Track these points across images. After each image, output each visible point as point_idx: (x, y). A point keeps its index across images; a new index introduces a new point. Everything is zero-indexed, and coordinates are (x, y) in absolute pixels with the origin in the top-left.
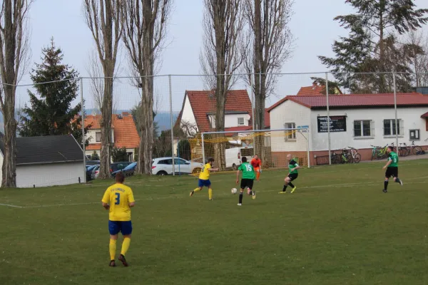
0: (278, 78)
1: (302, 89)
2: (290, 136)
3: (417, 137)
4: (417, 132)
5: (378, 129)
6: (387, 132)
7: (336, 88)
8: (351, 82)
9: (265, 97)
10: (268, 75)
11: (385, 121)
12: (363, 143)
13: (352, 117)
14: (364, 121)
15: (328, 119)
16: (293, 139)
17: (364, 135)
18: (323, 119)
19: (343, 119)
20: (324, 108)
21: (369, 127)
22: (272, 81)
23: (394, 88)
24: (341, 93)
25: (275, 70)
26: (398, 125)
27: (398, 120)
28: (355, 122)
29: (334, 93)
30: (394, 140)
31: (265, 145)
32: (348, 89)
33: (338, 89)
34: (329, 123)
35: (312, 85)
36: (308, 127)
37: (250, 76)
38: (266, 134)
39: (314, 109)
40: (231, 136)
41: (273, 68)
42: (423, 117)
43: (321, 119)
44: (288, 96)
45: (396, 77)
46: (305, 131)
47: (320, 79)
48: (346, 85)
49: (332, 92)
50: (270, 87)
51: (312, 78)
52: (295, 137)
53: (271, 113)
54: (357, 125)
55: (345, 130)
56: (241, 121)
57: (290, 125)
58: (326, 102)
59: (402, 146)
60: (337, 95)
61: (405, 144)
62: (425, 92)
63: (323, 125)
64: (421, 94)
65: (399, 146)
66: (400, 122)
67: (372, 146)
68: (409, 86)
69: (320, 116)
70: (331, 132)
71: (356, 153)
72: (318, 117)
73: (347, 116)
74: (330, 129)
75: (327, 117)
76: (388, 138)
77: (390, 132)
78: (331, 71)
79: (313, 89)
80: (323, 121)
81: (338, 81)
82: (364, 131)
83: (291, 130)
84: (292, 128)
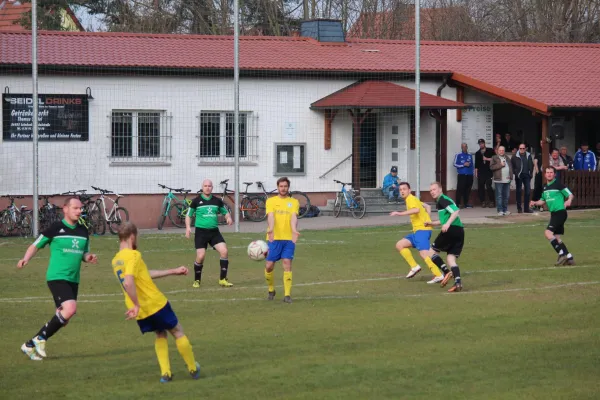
3: (297, 165)
4: (297, 151)
5: (181, 138)
6: (209, 147)
7: (63, 13)
11: (203, 114)
12: (136, 178)
13: (108, 98)
14: (142, 113)
15: (35, 102)
17: (142, 153)
18: (19, 101)
19: (81, 104)
20: (23, 70)
21: (157, 132)
23: (235, 19)
24: (80, 27)
26: (243, 127)
28: (116, 114)
29: (57, 25)
30: (228, 173)
32: (102, 16)
33: (72, 14)
34: (35, 114)
42: (315, 107)
43: (14, 101)
48: (95, 2)
49: (50, 25)
54: (120, 125)
55: (85, 137)
58: (29, 52)
59: (253, 189)
60: (68, 34)
61: (260, 185)
62: (327, 33)
63: (20, 119)
64: (313, 42)
65: (243, 189)
66: (249, 122)
67: (164, 187)
68: (280, 16)
69: (12, 92)
70: (41, 140)
71: (115, 206)
72: (4, 96)
73: (91, 97)
74: (40, 132)
75: (30, 96)
76: (212, 165)
77: (218, 149)
80: (17, 107)
82: (141, 141)
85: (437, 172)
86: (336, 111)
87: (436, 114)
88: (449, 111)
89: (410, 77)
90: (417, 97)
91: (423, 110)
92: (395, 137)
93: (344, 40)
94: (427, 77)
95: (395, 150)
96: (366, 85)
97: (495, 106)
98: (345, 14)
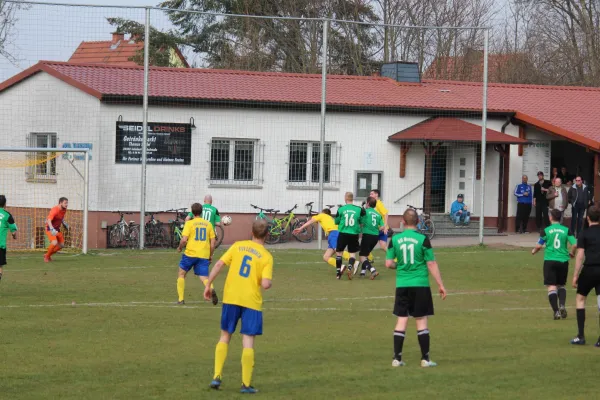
1: (84, 47)
2: (42, 169)
4: (375, 178)
5: (272, 164)
6: (296, 173)
7: (172, 51)
8: (213, 39)
11: (293, 144)
12: (234, 198)
14: (238, 142)
15: (145, 129)
16: (48, 176)
17: (237, 176)
18: (131, 128)
19: (185, 132)
20: (135, 101)
21: (251, 158)
23: (323, 60)
24: (186, 65)
26: (327, 156)
27: (328, 145)
28: (215, 141)
29: (166, 62)
30: (313, 196)
32: (204, 55)
33: (179, 53)
34: (145, 141)
35: (110, 38)
36: (89, 146)
39: (109, 100)
42: (392, 140)
43: (126, 128)
44: (42, 63)
45: (332, 32)
46: (83, 158)
47: (131, 24)
48: (200, 42)
49: (160, 61)
51: (112, 21)
52: (53, 170)
54: (219, 151)
55: (187, 161)
57: (43, 140)
58: (141, 86)
60: (174, 70)
62: (405, 75)
63: (131, 144)
64: (392, 81)
66: (333, 151)
67: (255, 207)
68: (364, 58)
69: (125, 119)
70: (148, 163)
72: (118, 123)
73: (194, 126)
74: (148, 156)
75: (141, 124)
76: (299, 188)
77: (305, 175)
78: (164, 5)
79: (114, 47)
80: (130, 134)
81: (181, 31)
82: (237, 166)
83: (44, 153)
84: (49, 148)
85: (500, 200)
86: (411, 143)
87: (500, 148)
88: (512, 146)
89: (477, 115)
90: (484, 133)
91: (488, 145)
92: (463, 168)
93: (420, 81)
94: (493, 116)
95: (463, 180)
96: (439, 121)
97: (552, 142)
98: (421, 58)
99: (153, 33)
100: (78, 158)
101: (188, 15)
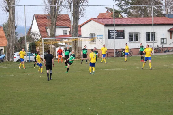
0: (86, 8)
1: (100, 14)
2: (93, 41)
3: (165, 42)
4: (165, 39)
5: (142, 38)
6: (148, 39)
7: (119, 14)
8: (128, 11)
9: (79, 19)
10: (80, 6)
11: (147, 33)
13: (128, 30)
14: (135, 33)
16: (94, 43)
17: (135, 41)
19: (124, 31)
20: (112, 25)
21: (138, 36)
22: (83, 10)
23: (152, 14)
24: (122, 17)
25: (84, 4)
28: (130, 33)
30: (152, 44)
31: (79, 46)
32: (126, 14)
33: (121, 15)
34: (114, 34)
35: (106, 12)
36: (103, 36)
37: (70, 6)
38: (79, 40)
39: (106, 25)
40: (59, 41)
41: (83, 2)
42: (168, 31)
43: (110, 31)
44: (92, 18)
45: (154, 8)
46: (101, 38)
47: (110, 9)
48: (125, 12)
49: (117, 16)
50: (82, 13)
51: (106, 8)
52: (95, 41)
53: (82, 28)
54: (131, 35)
56: (65, 32)
57: (93, 35)
58: (113, 22)
59: (157, 47)
60: (120, 18)
61: (158, 46)
62: (170, 16)
63: (111, 35)
64: (168, 18)
65: (154, 47)
66: (155, 34)
68: (161, 13)
69: (110, 29)
70: (115, 38)
71: (130, 51)
72: (108, 30)
74: (115, 37)
75: (113, 30)
76: (148, 42)
77: (149, 39)
78: (117, 4)
79: (106, 14)
80: (111, 33)
81: (121, 10)
82: (135, 38)
83: (93, 37)
84: (94, 36)
99: (115, 10)
100: (100, 38)
101: (122, 6)
